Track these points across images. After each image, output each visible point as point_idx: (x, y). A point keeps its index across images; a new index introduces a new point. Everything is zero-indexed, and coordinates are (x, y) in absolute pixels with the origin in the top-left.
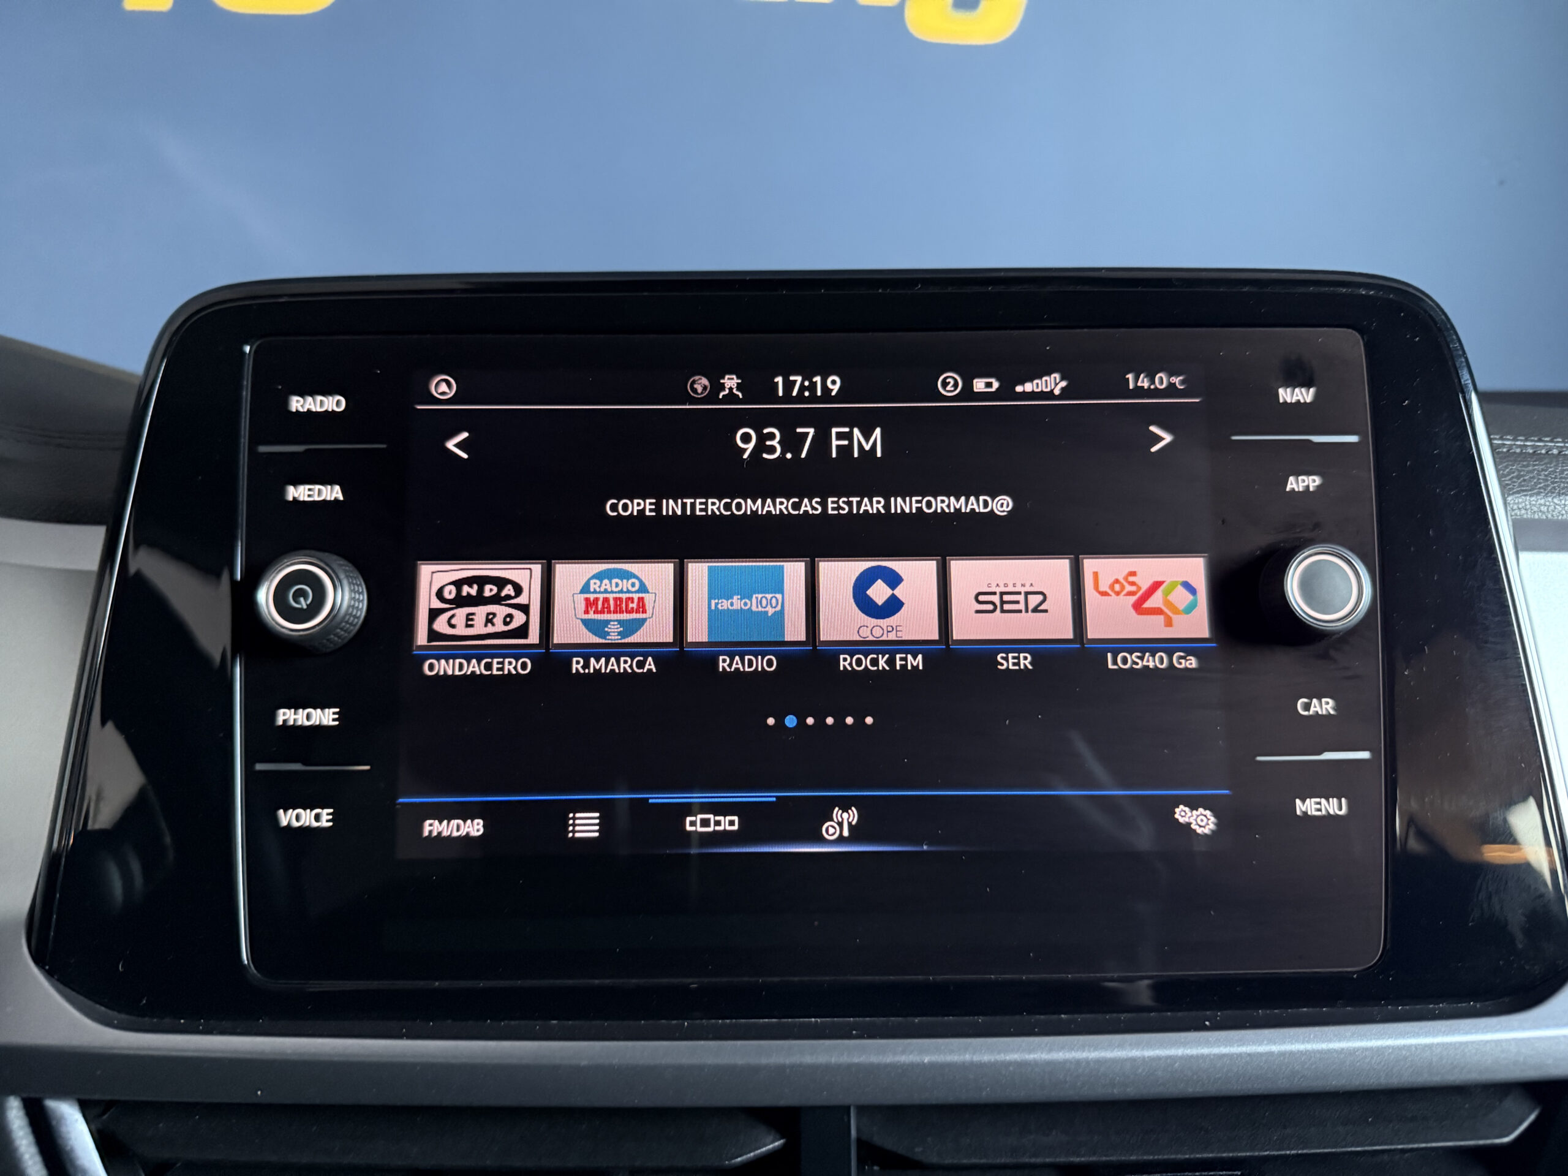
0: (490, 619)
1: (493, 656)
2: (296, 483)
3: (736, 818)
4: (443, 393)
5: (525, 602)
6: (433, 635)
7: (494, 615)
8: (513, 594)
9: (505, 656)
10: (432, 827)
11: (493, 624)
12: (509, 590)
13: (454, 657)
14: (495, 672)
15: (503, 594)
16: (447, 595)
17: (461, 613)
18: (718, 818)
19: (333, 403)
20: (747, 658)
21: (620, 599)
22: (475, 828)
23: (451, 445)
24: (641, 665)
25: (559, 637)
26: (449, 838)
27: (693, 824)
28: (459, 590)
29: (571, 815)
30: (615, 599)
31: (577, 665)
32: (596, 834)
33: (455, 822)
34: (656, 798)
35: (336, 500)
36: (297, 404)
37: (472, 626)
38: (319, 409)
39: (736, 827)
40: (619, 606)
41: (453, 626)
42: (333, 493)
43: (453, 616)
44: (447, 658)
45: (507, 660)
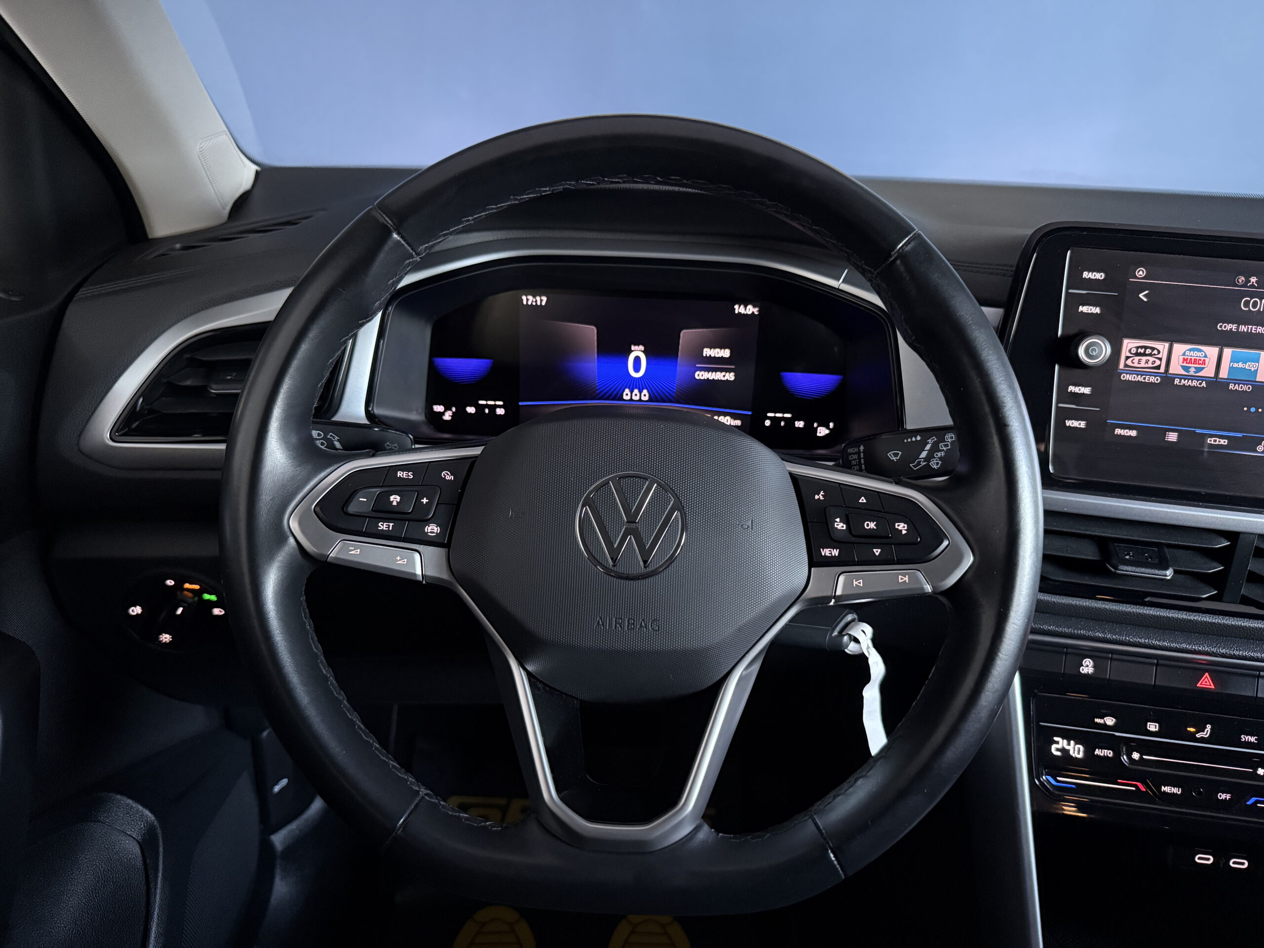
0: (1147, 362)
1: (1147, 375)
2: (1083, 305)
3: (1226, 441)
4: (1140, 275)
5: (1161, 357)
6: (1126, 365)
7: (1149, 360)
8: (1156, 353)
9: (1151, 376)
10: (1118, 431)
11: (1148, 364)
12: (1155, 352)
13: (1133, 374)
14: (1146, 381)
15: (1153, 353)
16: (1132, 352)
17: (1137, 358)
18: (1220, 440)
19: (1100, 276)
20: (1240, 385)
21: (1197, 359)
22: (1133, 433)
23: (1141, 296)
24: (1200, 384)
25: (1172, 371)
26: (1124, 436)
27: (1210, 441)
28: (1137, 350)
29: (1167, 433)
30: (1195, 359)
31: (1177, 381)
32: (1175, 440)
33: (1126, 431)
34: (1198, 431)
35: (1097, 313)
36: (1086, 275)
37: (1140, 364)
38: (1093, 278)
39: (1226, 444)
40: (1195, 362)
41: (1133, 363)
42: (1097, 310)
43: (1134, 359)
44: (1130, 374)
45: (1151, 377)
